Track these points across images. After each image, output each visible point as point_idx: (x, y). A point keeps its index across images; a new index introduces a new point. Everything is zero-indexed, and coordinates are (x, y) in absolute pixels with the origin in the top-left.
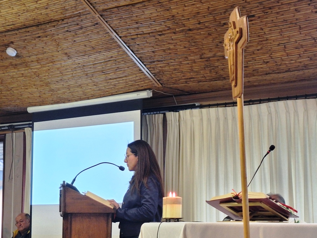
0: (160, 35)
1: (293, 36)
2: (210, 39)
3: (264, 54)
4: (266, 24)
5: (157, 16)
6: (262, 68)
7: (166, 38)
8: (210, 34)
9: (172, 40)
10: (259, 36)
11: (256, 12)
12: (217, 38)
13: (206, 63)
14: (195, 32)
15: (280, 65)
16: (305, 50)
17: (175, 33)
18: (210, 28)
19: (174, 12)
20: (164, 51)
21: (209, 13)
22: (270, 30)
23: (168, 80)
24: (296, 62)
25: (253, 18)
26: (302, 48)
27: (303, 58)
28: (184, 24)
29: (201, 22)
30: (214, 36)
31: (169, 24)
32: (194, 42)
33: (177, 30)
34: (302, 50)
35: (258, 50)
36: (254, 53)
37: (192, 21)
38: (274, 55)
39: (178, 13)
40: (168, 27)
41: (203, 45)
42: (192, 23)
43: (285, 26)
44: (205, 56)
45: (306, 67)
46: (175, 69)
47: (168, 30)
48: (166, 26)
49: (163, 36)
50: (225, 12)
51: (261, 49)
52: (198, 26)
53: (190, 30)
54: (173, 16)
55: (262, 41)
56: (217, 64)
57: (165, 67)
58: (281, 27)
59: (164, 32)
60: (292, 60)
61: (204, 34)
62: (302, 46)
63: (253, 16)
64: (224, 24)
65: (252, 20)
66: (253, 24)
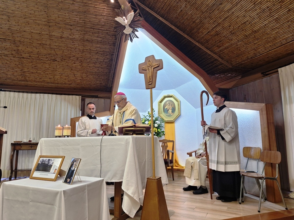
0: (5, 56)
2: (31, 64)
3: (52, 75)
5: (9, 47)
6: (47, 80)
8: (32, 62)
9: (11, 60)
10: (54, 68)
12: (34, 64)
13: (22, 73)
14: (25, 59)
15: (55, 81)
18: (34, 60)
19: (20, 48)
22: (60, 67)
28: (21, 55)
29: (31, 56)
30: (33, 63)
31: (14, 52)
32: (22, 64)
33: (16, 56)
35: (50, 73)
36: (47, 74)
37: (27, 55)
38: (56, 77)
39: (21, 49)
41: (26, 65)
44: (24, 70)
45: (65, 84)
47: (11, 55)
51: (52, 73)
52: (28, 57)
53: (23, 58)
54: (18, 50)
55: (53, 70)
56: (27, 75)
58: (65, 67)
59: (8, 55)
60: (62, 80)
61: (29, 61)
63: (56, 60)
64: (42, 60)
65: (54, 62)
66: (54, 63)
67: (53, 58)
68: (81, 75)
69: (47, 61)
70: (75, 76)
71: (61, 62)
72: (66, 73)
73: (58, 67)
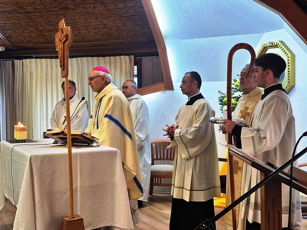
1: (93, 22)
4: (76, 13)
7: (13, 16)
10: (72, 20)
11: (71, 6)
14: (32, 14)
16: (99, 30)
17: (19, 13)
18: (42, 12)
20: (12, 23)
21: (41, 3)
22: (79, 17)
23: (15, 41)
24: (94, 37)
25: (69, 9)
26: (97, 29)
27: (97, 35)
28: (25, 9)
29: (36, 8)
34: (97, 30)
37: (31, 7)
40: (14, 9)
42: (30, 9)
43: (88, 16)
44: (39, 29)
45: (99, 40)
46: (19, 35)
48: (12, 8)
49: (11, 15)
50: (51, 4)
52: (34, 10)
53: (29, 12)
57: (13, 33)
58: (86, 16)
60: (91, 35)
61: (38, 16)
62: (97, 28)
63: (69, 8)
64: (51, 11)
65: (68, 11)
66: (69, 13)
67: (63, 6)
68: (114, 24)
69: (59, 11)
70: (106, 27)
71: (77, 10)
72: (92, 24)
73: (77, 17)
